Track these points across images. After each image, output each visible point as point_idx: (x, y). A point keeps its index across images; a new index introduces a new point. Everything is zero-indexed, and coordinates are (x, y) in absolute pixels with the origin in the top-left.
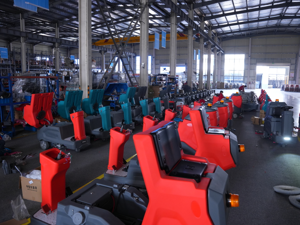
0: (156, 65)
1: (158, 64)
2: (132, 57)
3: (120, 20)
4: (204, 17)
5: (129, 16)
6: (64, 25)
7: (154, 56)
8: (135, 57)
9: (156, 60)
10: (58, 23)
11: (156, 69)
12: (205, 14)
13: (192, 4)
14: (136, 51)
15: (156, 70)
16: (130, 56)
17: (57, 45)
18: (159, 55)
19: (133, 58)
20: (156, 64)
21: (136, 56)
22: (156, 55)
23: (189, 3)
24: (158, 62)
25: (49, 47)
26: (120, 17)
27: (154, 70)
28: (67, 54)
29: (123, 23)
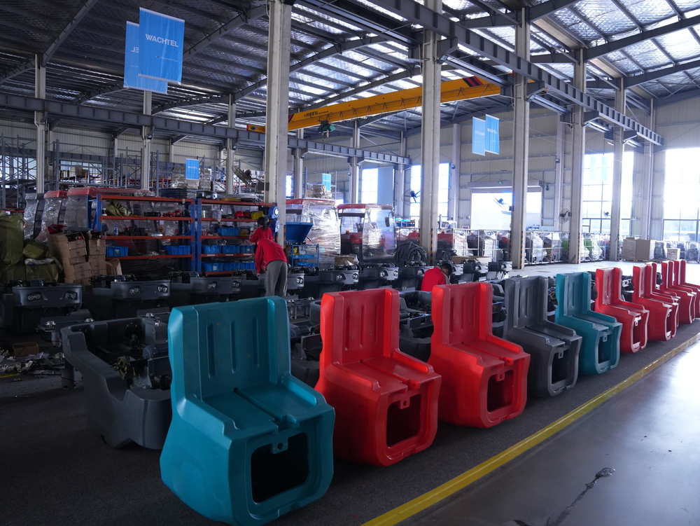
0: (462, 190)
1: (465, 187)
2: (401, 167)
3: (378, 79)
4: (584, 49)
5: (397, 66)
6: (246, 98)
7: (454, 162)
8: (407, 168)
9: (460, 174)
10: (233, 94)
11: (459, 199)
12: (587, 42)
13: (523, 9)
14: (410, 152)
15: (461, 202)
16: (396, 166)
17: (229, 142)
18: (469, 160)
19: (402, 172)
20: (460, 187)
21: (411, 163)
22: (461, 160)
23: (515, 8)
24: (466, 179)
25: (214, 147)
26: (376, 72)
27: (455, 202)
28: (261, 164)
29: (385, 86)
